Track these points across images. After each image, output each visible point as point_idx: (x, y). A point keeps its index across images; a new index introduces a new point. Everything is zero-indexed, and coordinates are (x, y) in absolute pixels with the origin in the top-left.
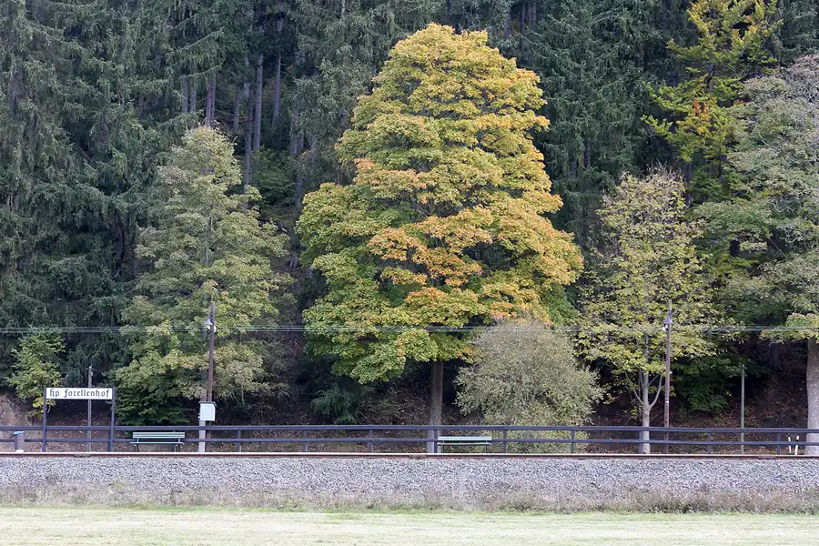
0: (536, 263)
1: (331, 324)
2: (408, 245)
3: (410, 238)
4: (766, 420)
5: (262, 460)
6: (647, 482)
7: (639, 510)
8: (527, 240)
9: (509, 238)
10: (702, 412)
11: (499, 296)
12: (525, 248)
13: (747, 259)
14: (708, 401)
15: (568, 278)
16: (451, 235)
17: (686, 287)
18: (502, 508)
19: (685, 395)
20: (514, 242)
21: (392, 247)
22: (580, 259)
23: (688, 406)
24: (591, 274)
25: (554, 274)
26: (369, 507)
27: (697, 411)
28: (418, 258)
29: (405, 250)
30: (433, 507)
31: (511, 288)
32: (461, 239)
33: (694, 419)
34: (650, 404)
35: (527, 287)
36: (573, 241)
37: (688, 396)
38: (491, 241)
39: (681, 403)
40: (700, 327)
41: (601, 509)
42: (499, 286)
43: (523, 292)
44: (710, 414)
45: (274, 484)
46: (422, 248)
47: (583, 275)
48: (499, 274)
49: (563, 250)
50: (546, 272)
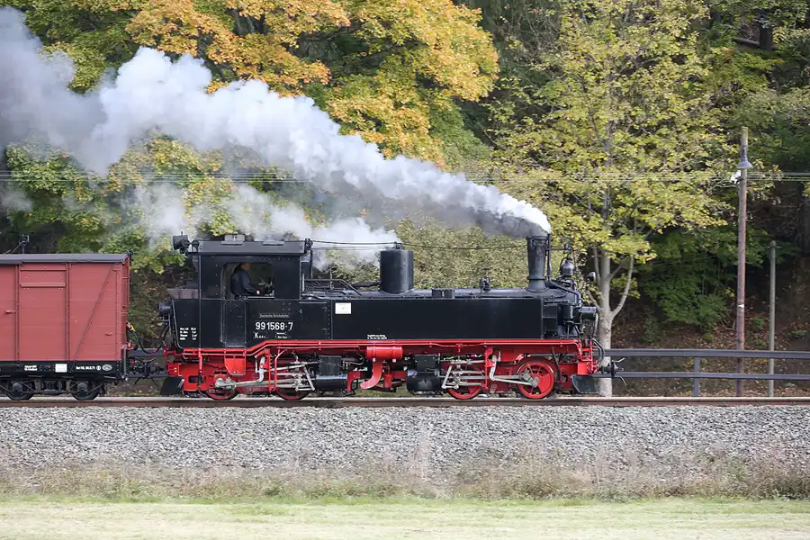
0: (422, 61)
1: (60, 169)
2: (200, 29)
3: (205, 17)
4: (794, 338)
5: (55, 412)
6: (743, 446)
7: (745, 494)
8: (410, 21)
9: (378, 18)
10: (683, 324)
11: (360, 120)
12: (407, 35)
13: (765, 58)
14: (694, 304)
15: (476, 89)
16: (274, 12)
17: (679, 106)
18: (505, 493)
19: (653, 294)
20: (387, 25)
21: (173, 32)
22: (493, 55)
23: (660, 314)
24: (511, 83)
25: (455, 81)
26: (270, 493)
27: (675, 323)
28: (218, 53)
29: (194, 37)
30: (384, 493)
31: (382, 106)
32: (294, 19)
33: (670, 336)
34: (612, 310)
35: (408, 105)
36: (479, 24)
37: (659, 297)
38: (348, 23)
39: (646, 308)
40: (705, 176)
41: (677, 492)
42: (359, 103)
43: (400, 113)
44: (699, 330)
45: (83, 454)
46: (224, 34)
47: (498, 83)
48: (357, 81)
49: (467, 38)
50: (440, 78)
